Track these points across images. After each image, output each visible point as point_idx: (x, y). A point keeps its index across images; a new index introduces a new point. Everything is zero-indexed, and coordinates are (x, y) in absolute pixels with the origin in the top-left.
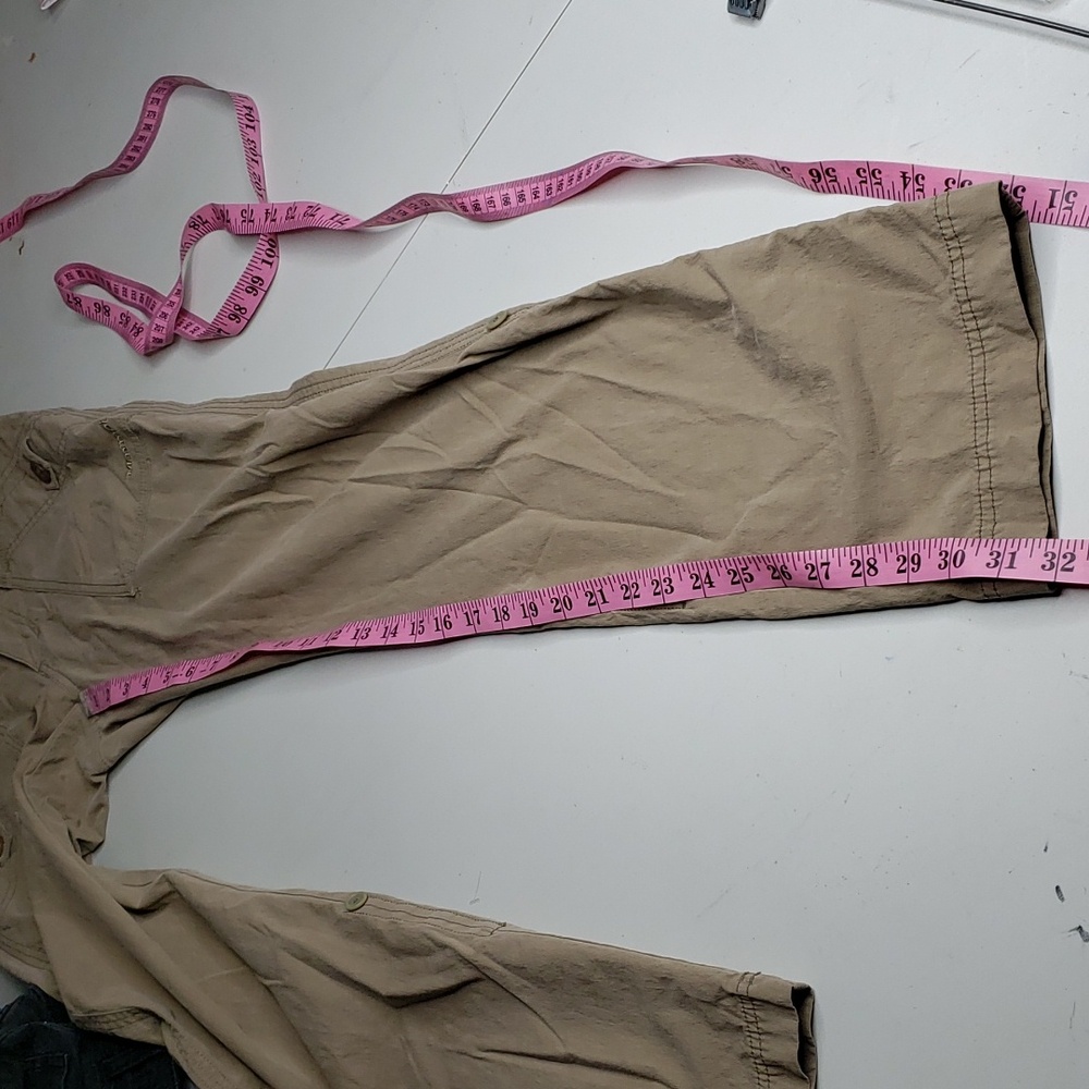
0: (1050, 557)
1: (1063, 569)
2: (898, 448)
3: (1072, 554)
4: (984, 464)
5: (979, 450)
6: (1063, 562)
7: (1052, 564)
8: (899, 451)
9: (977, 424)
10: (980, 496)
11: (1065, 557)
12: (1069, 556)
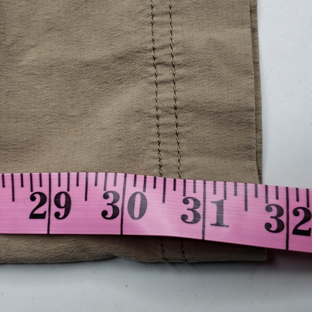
0: (274, 212)
1: (296, 232)
2: (32, 43)
3: (306, 210)
4: (166, 74)
5: (157, 54)
6: (294, 221)
7: (280, 223)
8: (32, 47)
9: (155, 19)
10: (158, 117)
11: (296, 213)
12: (301, 212)
